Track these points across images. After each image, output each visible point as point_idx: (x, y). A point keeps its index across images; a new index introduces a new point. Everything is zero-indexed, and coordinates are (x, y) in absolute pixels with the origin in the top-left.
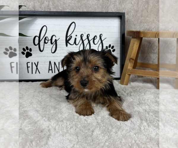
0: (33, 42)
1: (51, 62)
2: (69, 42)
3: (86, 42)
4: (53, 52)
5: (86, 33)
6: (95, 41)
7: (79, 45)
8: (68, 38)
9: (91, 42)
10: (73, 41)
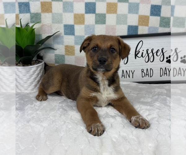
1: (124, 70)
2: (138, 55)
3: (151, 55)
4: (125, 63)
5: (151, 48)
6: (158, 53)
7: (145, 57)
8: (137, 53)
9: (155, 55)
10: (141, 55)
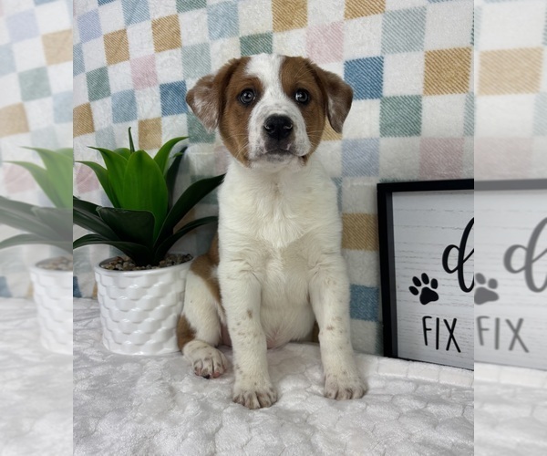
0: (441, 261)
